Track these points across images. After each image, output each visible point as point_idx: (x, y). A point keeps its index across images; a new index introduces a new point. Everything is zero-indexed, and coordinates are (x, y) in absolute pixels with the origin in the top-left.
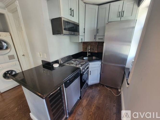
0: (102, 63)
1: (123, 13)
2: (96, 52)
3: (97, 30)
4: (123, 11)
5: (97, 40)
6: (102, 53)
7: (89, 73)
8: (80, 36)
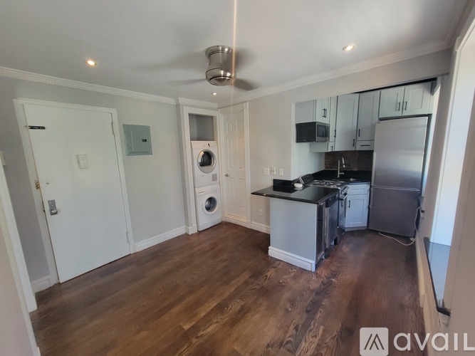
0: (371, 186)
1: (405, 104)
2: (356, 169)
3: (358, 132)
4: (405, 101)
5: (359, 148)
6: (371, 172)
7: (348, 205)
8: (330, 143)
